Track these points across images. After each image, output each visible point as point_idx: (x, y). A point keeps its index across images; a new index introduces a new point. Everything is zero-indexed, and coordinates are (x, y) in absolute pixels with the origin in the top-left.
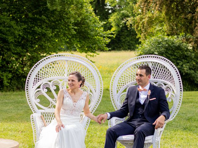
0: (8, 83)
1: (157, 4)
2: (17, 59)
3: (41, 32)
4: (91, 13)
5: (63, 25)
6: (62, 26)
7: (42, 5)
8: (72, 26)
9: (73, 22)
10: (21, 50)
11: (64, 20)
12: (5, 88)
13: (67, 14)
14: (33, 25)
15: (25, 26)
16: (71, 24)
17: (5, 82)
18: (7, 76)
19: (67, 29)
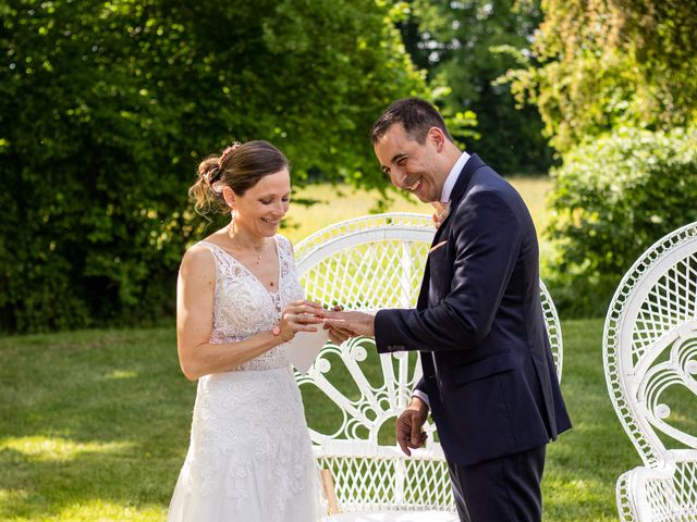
0: (134, 294)
1: (610, 27)
2: (162, 216)
3: (242, 126)
4: (401, 60)
5: (313, 101)
6: (310, 105)
7: (244, 37)
8: (344, 102)
9: (345, 89)
10: (176, 183)
11: (316, 85)
12: (126, 311)
13: (325, 64)
14: (215, 104)
15: (189, 107)
16: (339, 99)
17: (127, 293)
18: (131, 274)
19: (325, 113)
